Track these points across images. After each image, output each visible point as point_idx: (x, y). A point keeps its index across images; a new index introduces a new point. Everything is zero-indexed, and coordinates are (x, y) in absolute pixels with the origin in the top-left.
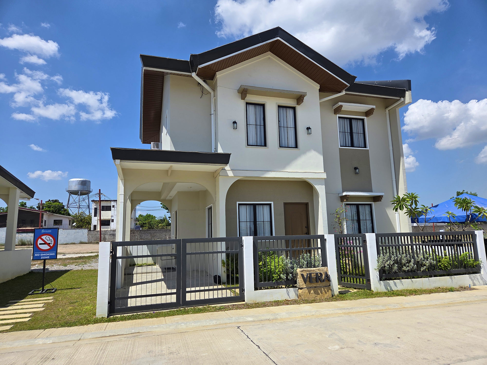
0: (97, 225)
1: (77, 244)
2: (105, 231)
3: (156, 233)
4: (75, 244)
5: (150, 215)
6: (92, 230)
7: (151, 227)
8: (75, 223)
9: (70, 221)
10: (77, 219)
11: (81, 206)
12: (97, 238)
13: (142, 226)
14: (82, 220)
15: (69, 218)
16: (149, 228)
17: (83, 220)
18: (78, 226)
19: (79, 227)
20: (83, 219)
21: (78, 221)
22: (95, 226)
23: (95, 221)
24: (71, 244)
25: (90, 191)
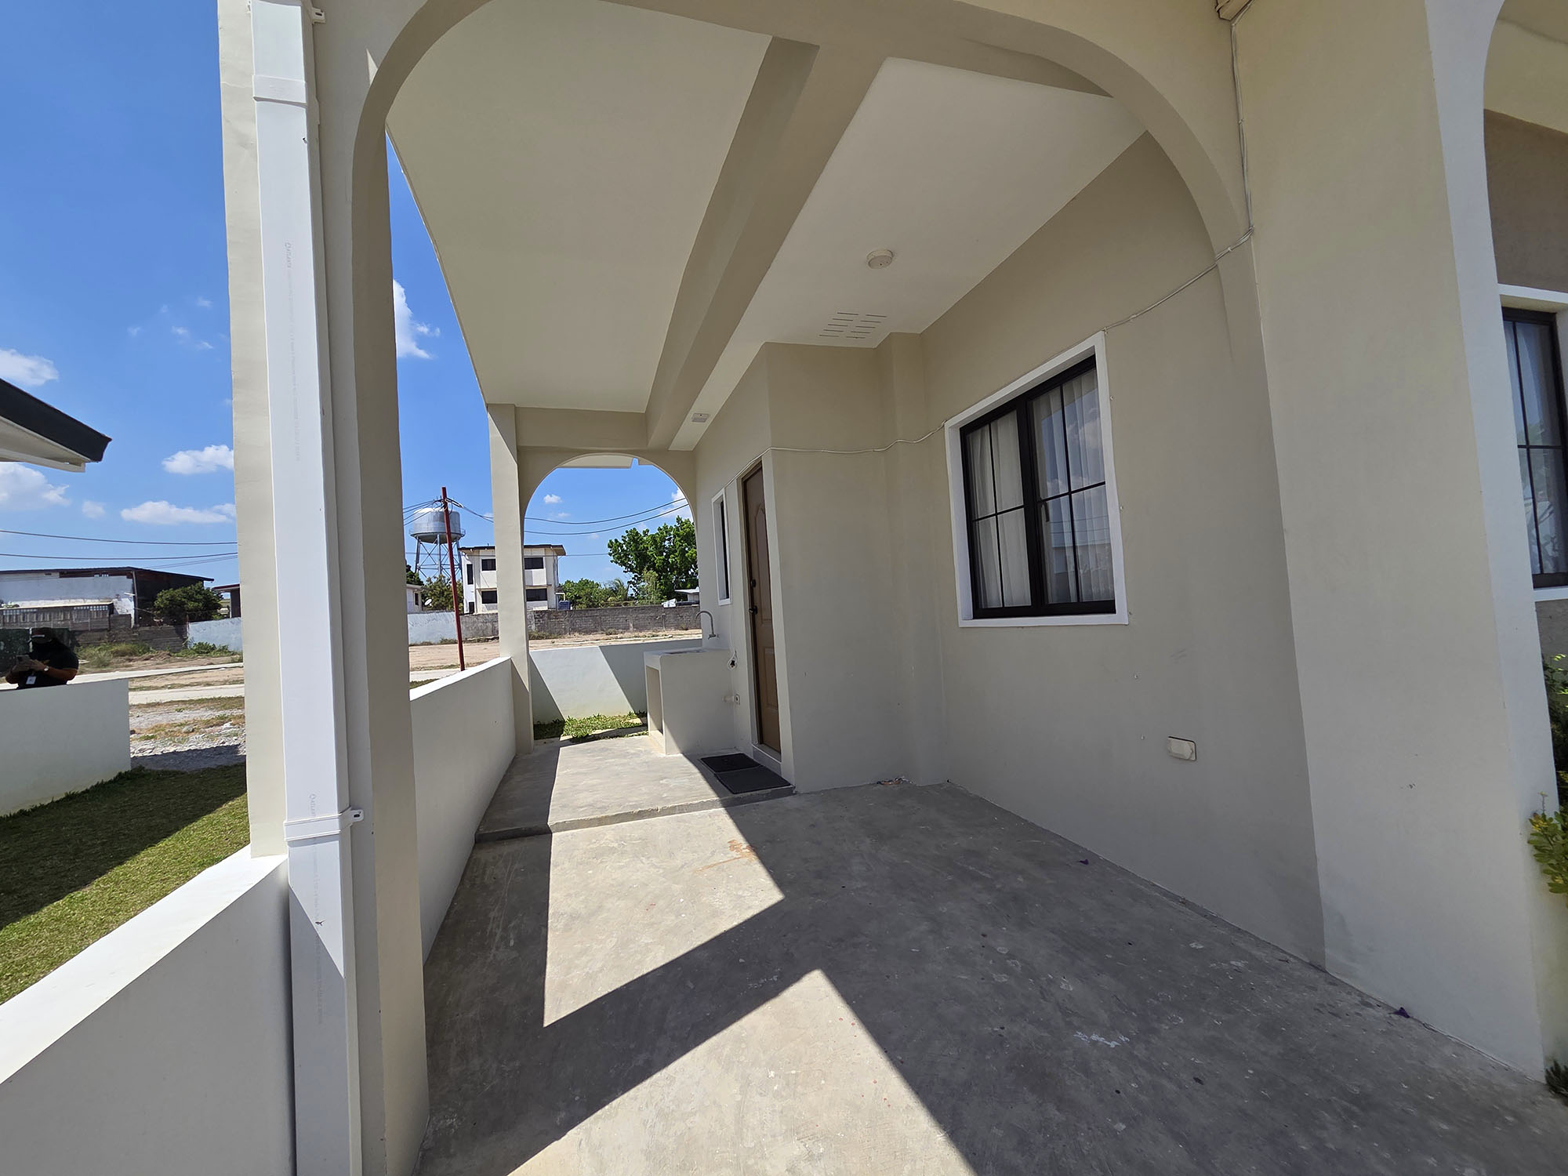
0: (474, 601)
1: (434, 644)
2: (493, 614)
3: (605, 616)
4: (431, 644)
5: (587, 582)
6: (465, 612)
7: (592, 605)
8: (430, 600)
9: (416, 595)
10: (432, 591)
11: (444, 567)
12: (478, 630)
13: (573, 603)
14: (443, 593)
15: (413, 589)
16: (589, 606)
17: (445, 593)
18: (435, 607)
19: (439, 607)
20: (445, 590)
21: (435, 595)
22: (472, 605)
23: (470, 594)
24: (422, 644)
25: (460, 534)
